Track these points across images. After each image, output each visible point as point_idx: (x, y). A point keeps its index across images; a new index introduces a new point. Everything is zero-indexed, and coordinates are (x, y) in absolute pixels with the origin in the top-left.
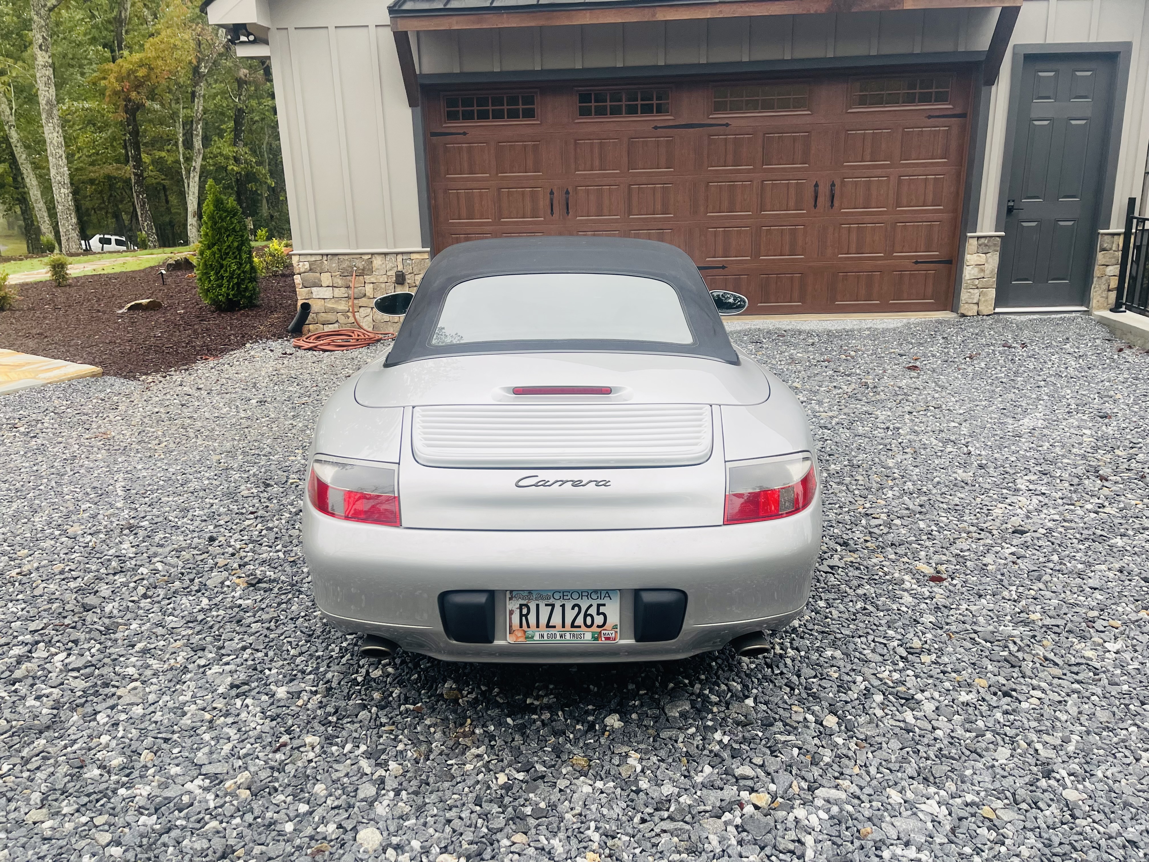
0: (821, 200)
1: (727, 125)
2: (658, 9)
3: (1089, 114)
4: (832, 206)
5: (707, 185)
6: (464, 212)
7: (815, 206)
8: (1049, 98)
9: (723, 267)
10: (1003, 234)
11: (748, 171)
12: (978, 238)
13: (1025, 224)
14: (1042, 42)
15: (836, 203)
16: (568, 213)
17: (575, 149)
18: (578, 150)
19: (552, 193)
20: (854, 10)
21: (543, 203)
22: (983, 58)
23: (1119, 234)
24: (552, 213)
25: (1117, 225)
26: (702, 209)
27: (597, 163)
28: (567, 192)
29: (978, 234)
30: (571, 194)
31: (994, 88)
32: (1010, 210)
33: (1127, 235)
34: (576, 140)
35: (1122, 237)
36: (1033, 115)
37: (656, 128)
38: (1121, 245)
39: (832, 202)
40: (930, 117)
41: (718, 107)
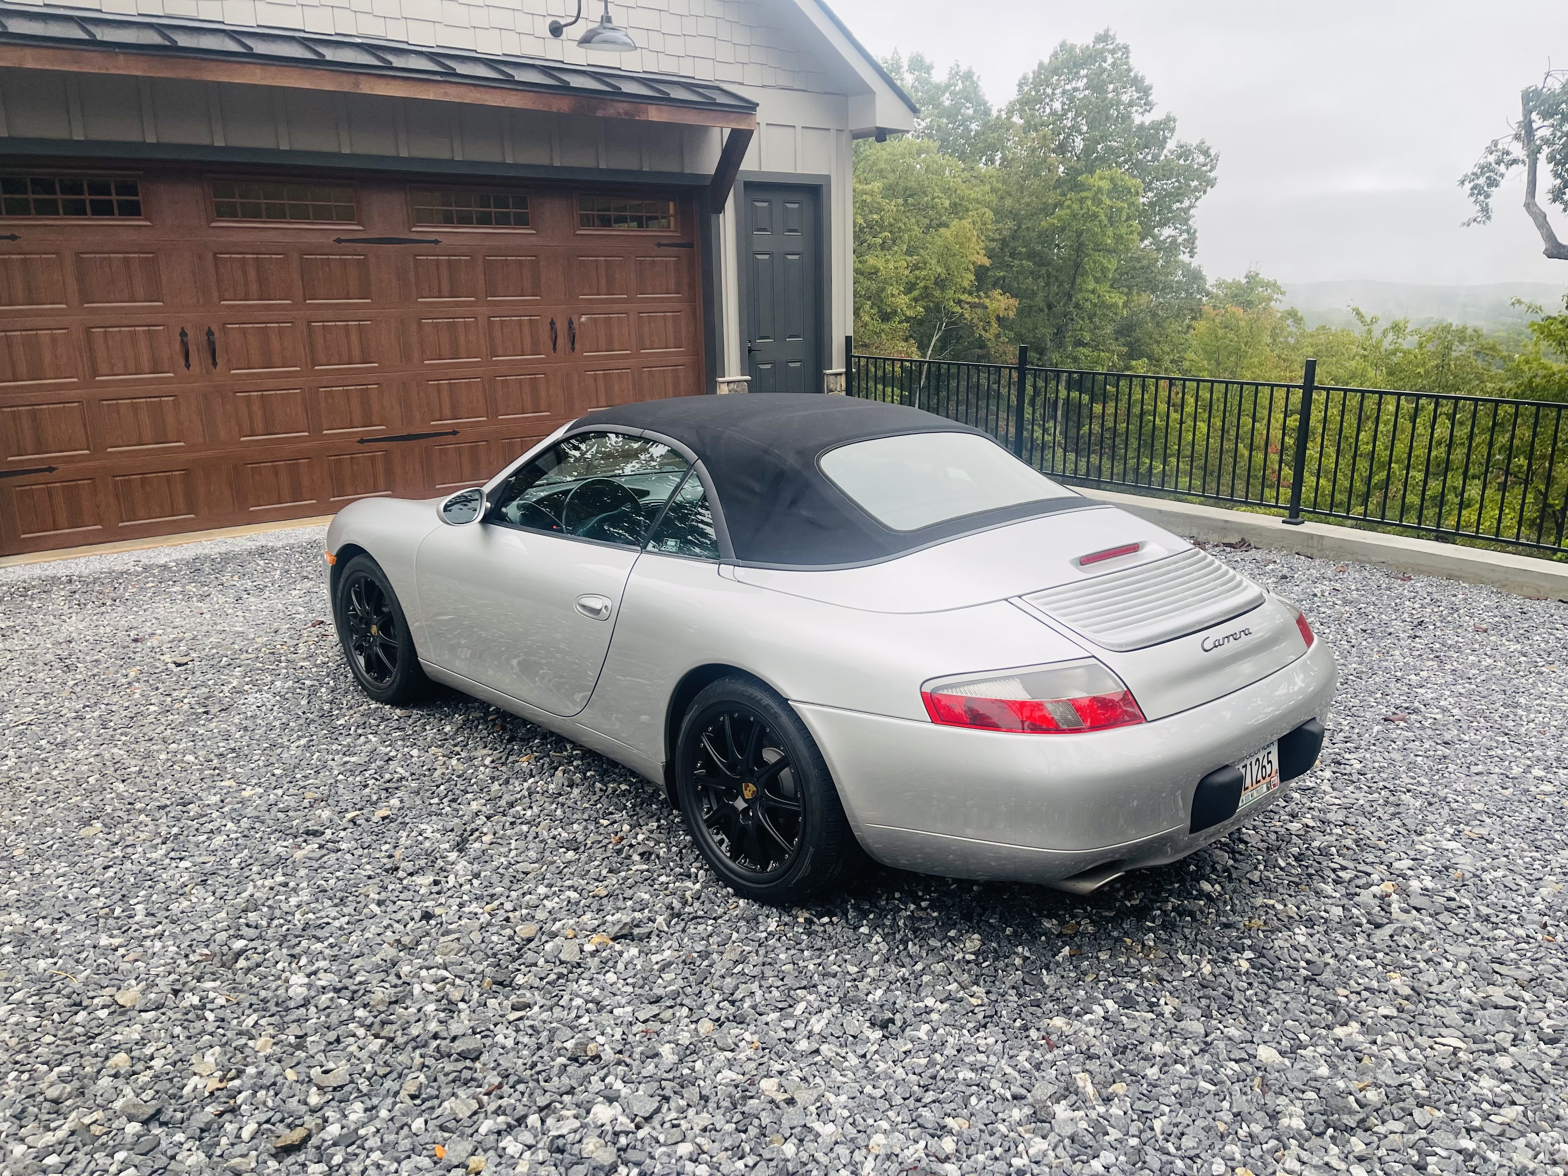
0: (561, 342)
1: (436, 242)
2: (362, 77)
3: (799, 249)
4: (573, 349)
5: (420, 324)
6: (23, 368)
7: (555, 349)
8: (765, 230)
9: (455, 433)
10: (748, 378)
11: (470, 304)
12: (729, 383)
13: (762, 367)
14: (757, 169)
15: (577, 346)
16: (215, 364)
17: (216, 267)
18: (222, 270)
19: (183, 334)
20: (600, 113)
21: (171, 349)
22: (708, 182)
23: (840, 374)
24: (188, 366)
25: (838, 366)
26: (416, 355)
27: (254, 288)
28: (210, 333)
29: (727, 379)
30: (217, 335)
31: (721, 215)
32: (750, 351)
33: (848, 373)
34: (216, 253)
35: (843, 378)
36: (756, 248)
37: (339, 241)
38: (844, 385)
39: (573, 343)
40: (659, 245)
41: (422, 218)
